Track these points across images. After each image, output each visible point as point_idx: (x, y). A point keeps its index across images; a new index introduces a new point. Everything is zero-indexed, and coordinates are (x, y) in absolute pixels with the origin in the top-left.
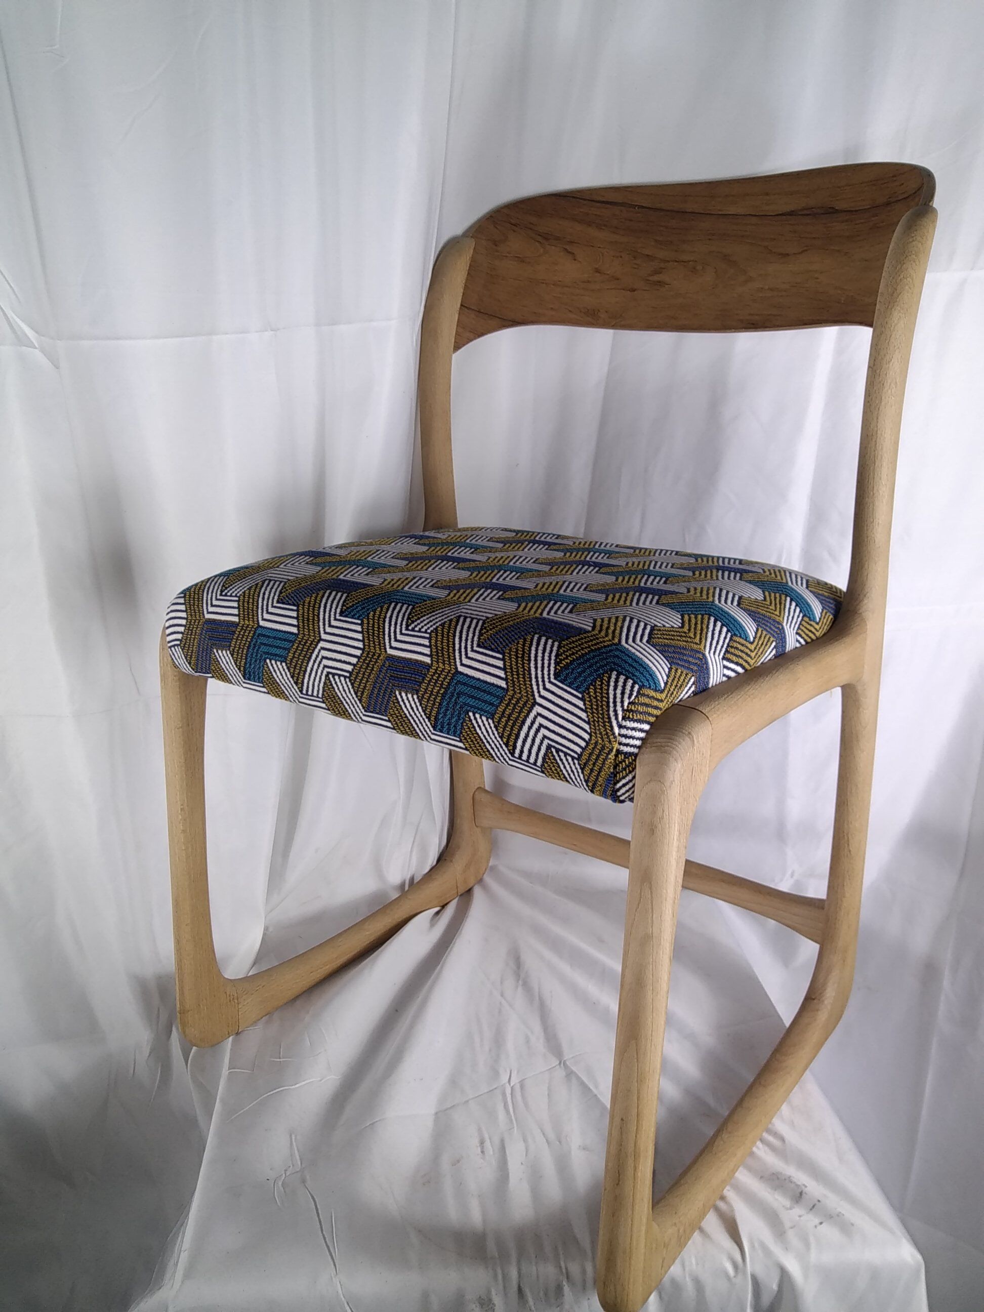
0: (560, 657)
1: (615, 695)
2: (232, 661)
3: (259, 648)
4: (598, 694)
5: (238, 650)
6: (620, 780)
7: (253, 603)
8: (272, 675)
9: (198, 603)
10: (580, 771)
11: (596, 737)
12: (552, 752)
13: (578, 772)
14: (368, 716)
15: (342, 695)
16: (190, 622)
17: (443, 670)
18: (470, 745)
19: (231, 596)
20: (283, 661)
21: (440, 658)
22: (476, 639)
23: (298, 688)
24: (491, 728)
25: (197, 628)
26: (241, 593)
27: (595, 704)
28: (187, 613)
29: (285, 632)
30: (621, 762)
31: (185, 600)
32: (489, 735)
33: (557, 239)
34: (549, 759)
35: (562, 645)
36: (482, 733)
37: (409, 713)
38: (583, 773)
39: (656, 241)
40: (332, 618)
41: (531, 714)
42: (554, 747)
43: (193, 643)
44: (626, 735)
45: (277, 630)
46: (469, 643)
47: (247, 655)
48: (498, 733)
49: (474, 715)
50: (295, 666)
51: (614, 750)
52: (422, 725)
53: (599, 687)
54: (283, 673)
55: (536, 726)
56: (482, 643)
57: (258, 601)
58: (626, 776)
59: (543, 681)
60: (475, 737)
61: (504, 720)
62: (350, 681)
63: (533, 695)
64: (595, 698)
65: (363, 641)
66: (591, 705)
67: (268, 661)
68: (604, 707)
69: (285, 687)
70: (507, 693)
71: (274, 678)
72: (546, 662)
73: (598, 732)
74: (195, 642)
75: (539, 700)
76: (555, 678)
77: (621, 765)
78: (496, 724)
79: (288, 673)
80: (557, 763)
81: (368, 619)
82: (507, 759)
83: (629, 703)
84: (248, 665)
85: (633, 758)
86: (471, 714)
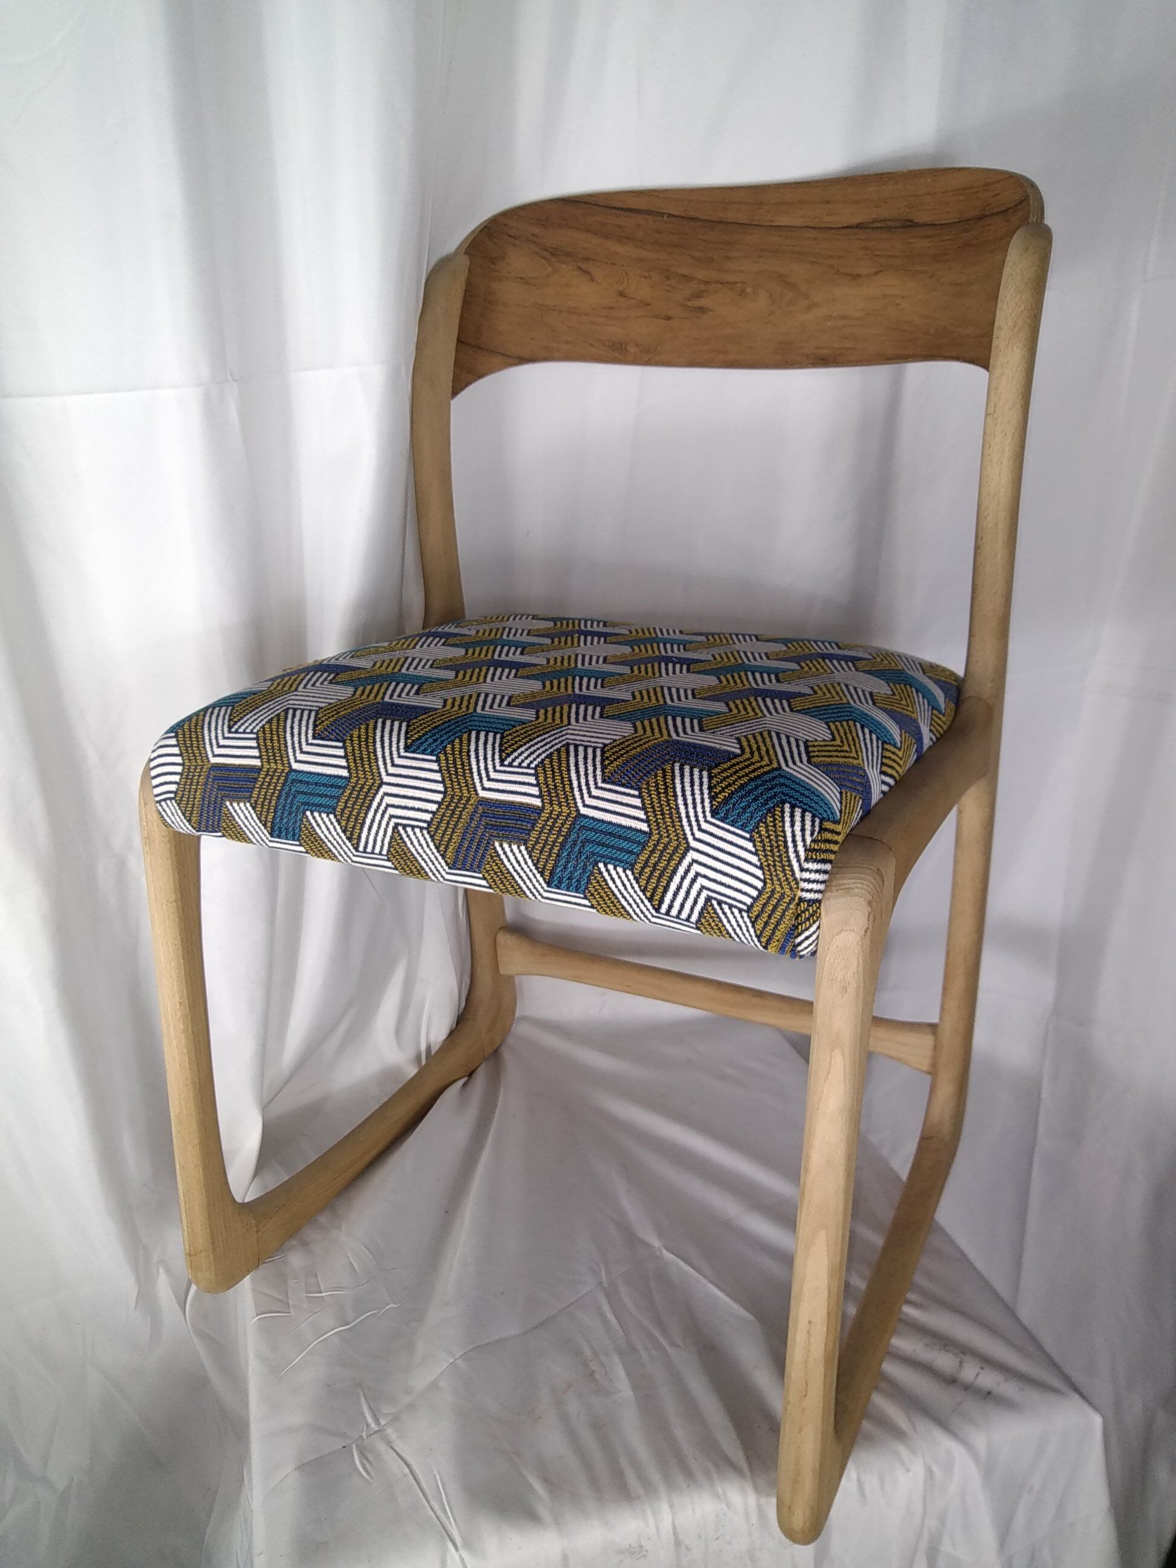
0: (715, 790)
1: (793, 832)
2: (254, 816)
3: (294, 797)
4: (771, 833)
5: (263, 802)
6: (803, 932)
7: (279, 741)
8: (314, 830)
9: (198, 744)
10: (750, 925)
11: (773, 884)
12: (712, 905)
13: (747, 927)
14: (454, 874)
15: (416, 850)
16: (189, 769)
17: (560, 813)
18: (598, 901)
19: (244, 732)
20: (331, 813)
21: (554, 799)
22: (599, 772)
23: (353, 845)
24: (629, 880)
25: (199, 776)
26: (258, 728)
27: (769, 844)
28: (183, 757)
29: (330, 776)
30: (803, 912)
31: (178, 741)
32: (626, 889)
33: (569, 255)
34: (709, 913)
35: (713, 775)
36: (617, 887)
37: (513, 867)
38: (753, 927)
39: (693, 258)
40: (395, 755)
41: (684, 861)
42: (715, 899)
43: (194, 795)
44: (809, 879)
45: (318, 774)
46: (591, 778)
47: (276, 807)
48: (640, 886)
49: (606, 866)
50: (349, 818)
51: (797, 898)
52: (531, 882)
53: (772, 824)
54: (331, 827)
55: (691, 875)
56: (609, 777)
57: (285, 738)
58: (809, 928)
59: (697, 821)
60: (605, 892)
61: (647, 870)
62: (429, 833)
63: (686, 838)
64: (768, 837)
65: (443, 782)
66: (764, 846)
67: (308, 813)
68: (781, 848)
69: (332, 844)
70: (650, 837)
71: (317, 834)
72: (698, 797)
73: (775, 878)
74: (198, 793)
75: (693, 844)
76: (713, 816)
77: (803, 915)
78: (637, 875)
79: (338, 828)
80: (718, 917)
81: (446, 754)
82: (649, 916)
83: (812, 841)
84: (278, 820)
85: (818, 905)
86: (601, 865)
